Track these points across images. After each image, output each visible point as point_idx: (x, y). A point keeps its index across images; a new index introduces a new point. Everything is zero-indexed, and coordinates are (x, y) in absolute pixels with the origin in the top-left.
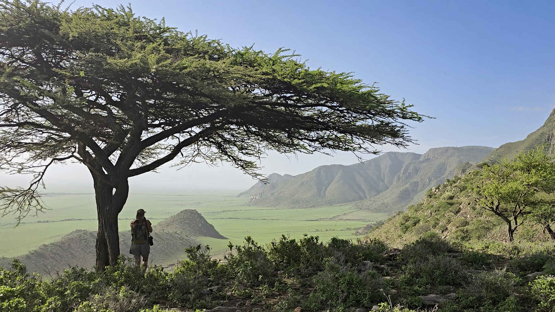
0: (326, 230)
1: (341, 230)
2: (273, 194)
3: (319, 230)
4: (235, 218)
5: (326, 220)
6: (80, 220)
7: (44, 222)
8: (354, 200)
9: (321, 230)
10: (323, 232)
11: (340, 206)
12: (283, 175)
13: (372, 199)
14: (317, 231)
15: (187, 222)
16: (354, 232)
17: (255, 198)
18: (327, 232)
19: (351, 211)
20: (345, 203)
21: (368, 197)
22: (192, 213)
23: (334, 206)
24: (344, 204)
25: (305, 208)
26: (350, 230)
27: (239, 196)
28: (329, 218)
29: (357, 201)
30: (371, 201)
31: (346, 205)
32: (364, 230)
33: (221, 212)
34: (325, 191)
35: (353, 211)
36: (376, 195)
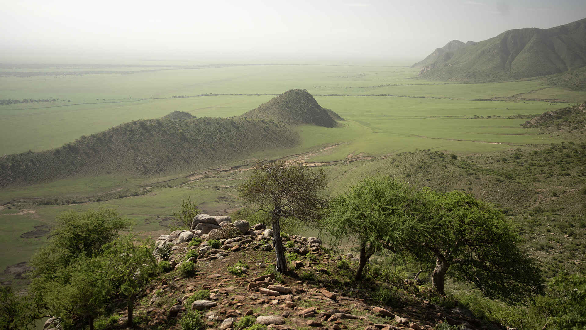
0: (488, 116)
1: (509, 118)
2: (446, 65)
3: (478, 117)
4: (389, 95)
5: (503, 99)
6: (217, 95)
7: (179, 97)
8: (549, 73)
9: (482, 116)
10: (483, 120)
11: (528, 80)
12: (465, 43)
13: (575, 72)
14: (475, 118)
15: (290, 105)
16: (524, 121)
17: (427, 70)
18: (490, 119)
19: (541, 87)
20: (536, 76)
21: (569, 70)
22: (298, 94)
23: (520, 80)
24: (535, 78)
25: (482, 83)
26: (521, 118)
27: (413, 66)
28: (507, 97)
29: (553, 74)
30: (571, 74)
31: (537, 79)
32: (539, 120)
33: (379, 86)
34: (510, 63)
35: (545, 88)
36: (581, 67)
